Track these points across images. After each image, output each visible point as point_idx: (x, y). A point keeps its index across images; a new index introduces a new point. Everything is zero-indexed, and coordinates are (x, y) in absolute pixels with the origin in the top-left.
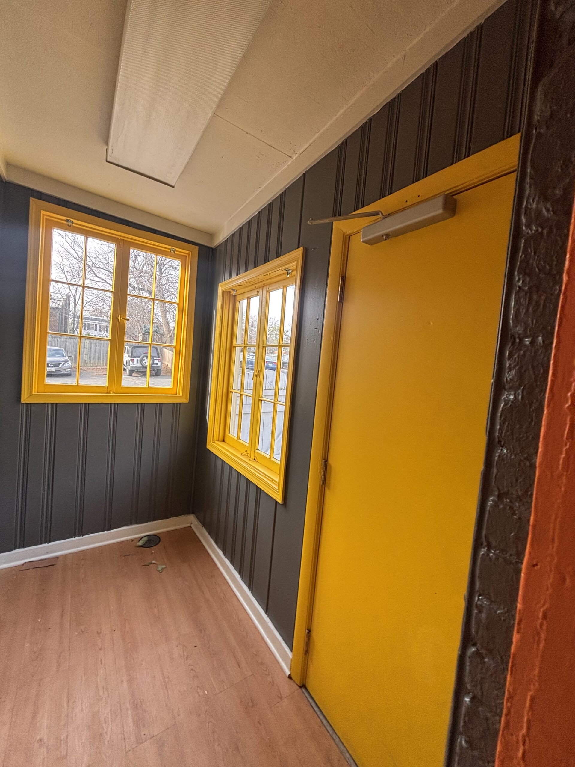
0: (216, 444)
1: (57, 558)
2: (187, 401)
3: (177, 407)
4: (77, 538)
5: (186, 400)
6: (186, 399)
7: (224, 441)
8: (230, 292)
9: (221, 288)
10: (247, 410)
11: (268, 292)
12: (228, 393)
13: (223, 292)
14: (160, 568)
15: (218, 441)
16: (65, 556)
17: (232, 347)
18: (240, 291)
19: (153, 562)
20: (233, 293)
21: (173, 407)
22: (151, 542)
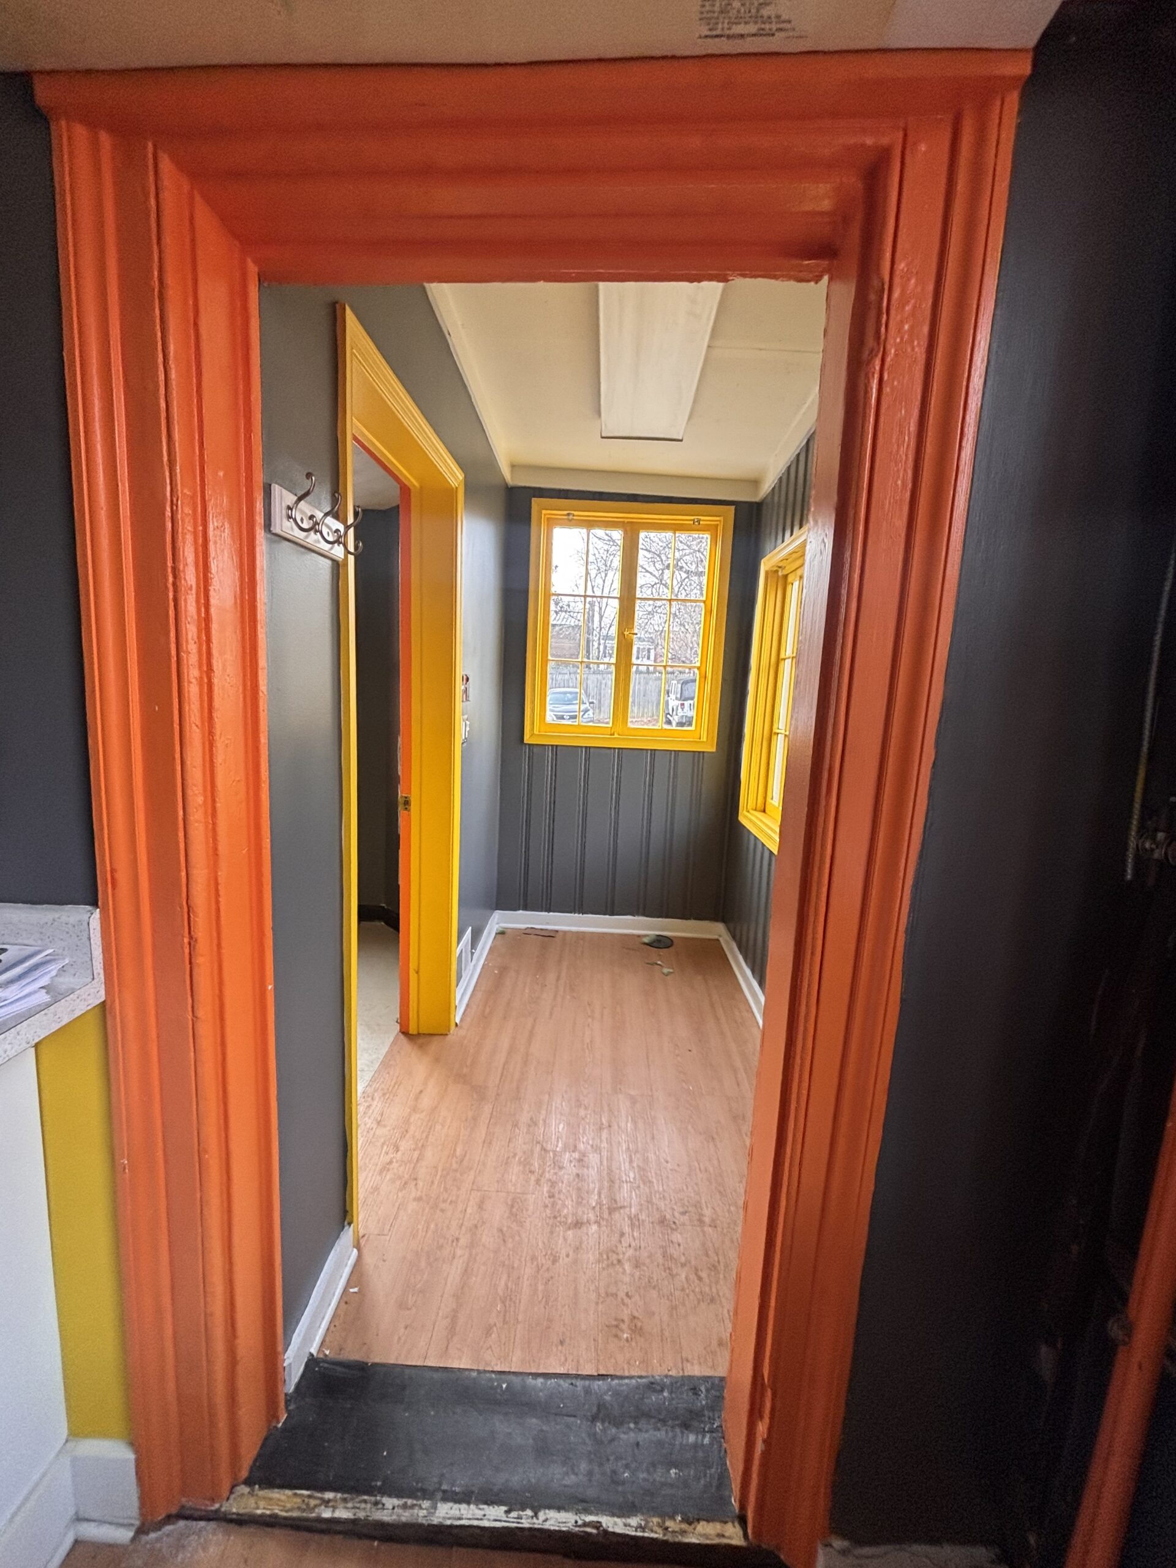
0: (752, 815)
1: (557, 931)
2: (714, 750)
3: (699, 757)
4: (576, 915)
5: (711, 748)
6: (712, 746)
7: (764, 811)
8: (777, 571)
9: (765, 566)
12: (771, 734)
13: (767, 573)
14: (666, 970)
15: (756, 810)
16: (565, 932)
17: (778, 660)
18: (788, 569)
19: (659, 962)
20: (782, 572)
21: (694, 757)
22: (661, 943)
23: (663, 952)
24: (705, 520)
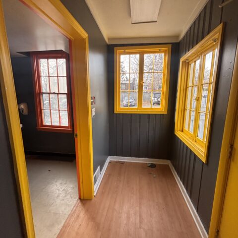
0: (179, 132)
1: (124, 162)
3: (162, 116)
4: (129, 157)
5: (166, 113)
7: (182, 131)
8: (185, 61)
9: (182, 60)
10: (193, 118)
11: (205, 55)
12: (184, 110)
13: (182, 62)
17: (187, 87)
18: (190, 60)
19: (152, 173)
20: (187, 61)
22: (153, 166)
23: (153, 169)
24: (163, 49)
